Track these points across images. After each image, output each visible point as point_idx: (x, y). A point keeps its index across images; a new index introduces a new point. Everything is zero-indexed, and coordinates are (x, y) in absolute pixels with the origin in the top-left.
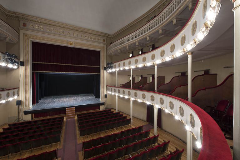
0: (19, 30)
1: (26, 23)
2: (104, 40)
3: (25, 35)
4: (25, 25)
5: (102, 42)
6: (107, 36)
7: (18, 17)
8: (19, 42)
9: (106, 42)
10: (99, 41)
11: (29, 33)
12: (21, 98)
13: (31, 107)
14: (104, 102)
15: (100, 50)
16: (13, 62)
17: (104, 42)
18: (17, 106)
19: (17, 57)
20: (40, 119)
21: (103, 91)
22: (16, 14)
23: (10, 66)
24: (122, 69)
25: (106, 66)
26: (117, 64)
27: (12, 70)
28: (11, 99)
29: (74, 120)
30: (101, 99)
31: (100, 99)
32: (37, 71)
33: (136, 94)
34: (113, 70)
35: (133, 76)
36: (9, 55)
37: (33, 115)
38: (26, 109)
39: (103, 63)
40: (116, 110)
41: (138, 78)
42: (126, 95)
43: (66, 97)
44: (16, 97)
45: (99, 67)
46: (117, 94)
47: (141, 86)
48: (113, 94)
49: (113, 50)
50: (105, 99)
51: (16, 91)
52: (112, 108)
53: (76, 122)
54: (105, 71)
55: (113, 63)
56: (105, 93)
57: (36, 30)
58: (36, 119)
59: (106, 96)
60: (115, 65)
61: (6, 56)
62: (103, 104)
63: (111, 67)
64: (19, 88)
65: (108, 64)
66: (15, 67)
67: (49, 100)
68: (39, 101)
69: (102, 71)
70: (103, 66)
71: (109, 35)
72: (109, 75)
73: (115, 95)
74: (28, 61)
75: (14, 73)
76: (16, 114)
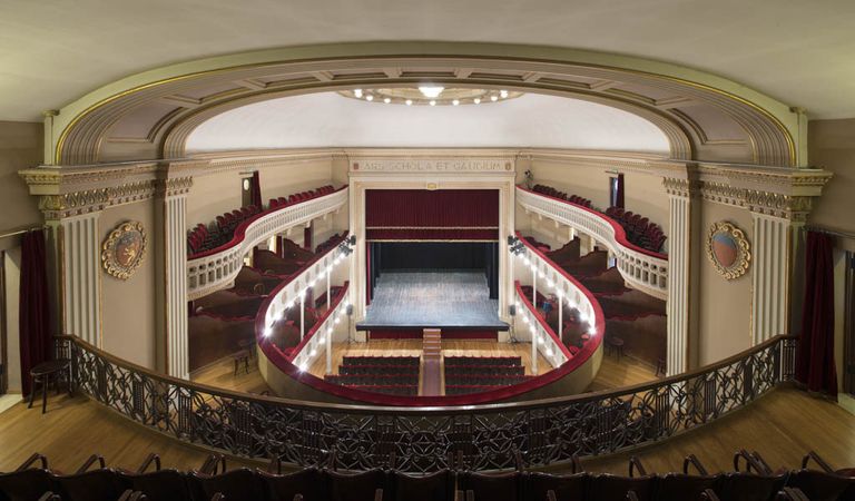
12: (353, 301)
14: (509, 323)
15: (498, 188)
18: (348, 315)
25: (513, 236)
31: (500, 313)
32: (372, 241)
37: (369, 332)
38: (359, 321)
44: (347, 302)
50: (510, 318)
55: (527, 246)
57: (372, 173)
59: (512, 311)
62: (505, 329)
69: (502, 243)
76: (348, 330)
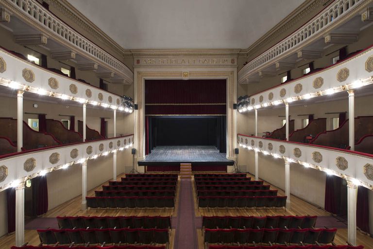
0: (133, 68)
1: (140, 59)
2: (233, 61)
3: (139, 73)
4: (138, 62)
5: (230, 64)
6: (239, 52)
7: (132, 54)
8: (133, 83)
9: (236, 64)
10: (226, 63)
11: (142, 70)
12: (136, 147)
13: (144, 157)
14: (234, 160)
15: (226, 77)
16: (129, 106)
17: (234, 63)
18: (132, 155)
19: (132, 100)
20: (153, 173)
21: (232, 143)
22: (131, 52)
23: (127, 110)
24: (266, 105)
25: (236, 103)
26: (257, 97)
27: (128, 114)
28: (127, 147)
29: (190, 182)
30: (229, 156)
31: (227, 156)
32: (150, 115)
33: (298, 153)
34: (250, 108)
35: (289, 116)
36: (126, 98)
37: (146, 167)
38: (140, 160)
39: (232, 98)
40: (255, 176)
41: (303, 120)
42: (275, 153)
43: (180, 149)
44: (131, 145)
45: (224, 104)
46: (257, 150)
47: (309, 136)
48: (250, 148)
49: (250, 74)
50: (235, 156)
51: (131, 137)
52: (248, 173)
53: (193, 185)
54: (235, 111)
55: (250, 96)
56: (235, 147)
57: (148, 66)
58: (149, 173)
59: (237, 151)
60: (253, 100)
61: (124, 99)
63: (247, 104)
64: (134, 135)
65: (239, 99)
66: (131, 111)
67: (162, 151)
68: (152, 151)
69: (229, 110)
70: (232, 101)
71: (241, 50)
72: (242, 117)
73: (253, 151)
74: (141, 103)
75: (130, 118)
76: (132, 165)
